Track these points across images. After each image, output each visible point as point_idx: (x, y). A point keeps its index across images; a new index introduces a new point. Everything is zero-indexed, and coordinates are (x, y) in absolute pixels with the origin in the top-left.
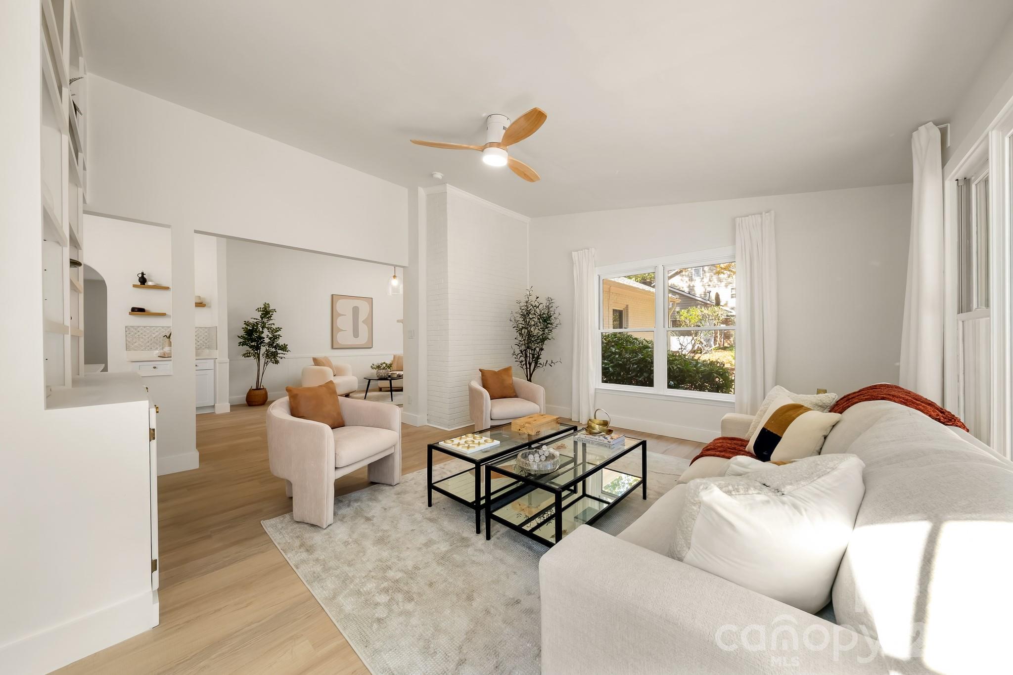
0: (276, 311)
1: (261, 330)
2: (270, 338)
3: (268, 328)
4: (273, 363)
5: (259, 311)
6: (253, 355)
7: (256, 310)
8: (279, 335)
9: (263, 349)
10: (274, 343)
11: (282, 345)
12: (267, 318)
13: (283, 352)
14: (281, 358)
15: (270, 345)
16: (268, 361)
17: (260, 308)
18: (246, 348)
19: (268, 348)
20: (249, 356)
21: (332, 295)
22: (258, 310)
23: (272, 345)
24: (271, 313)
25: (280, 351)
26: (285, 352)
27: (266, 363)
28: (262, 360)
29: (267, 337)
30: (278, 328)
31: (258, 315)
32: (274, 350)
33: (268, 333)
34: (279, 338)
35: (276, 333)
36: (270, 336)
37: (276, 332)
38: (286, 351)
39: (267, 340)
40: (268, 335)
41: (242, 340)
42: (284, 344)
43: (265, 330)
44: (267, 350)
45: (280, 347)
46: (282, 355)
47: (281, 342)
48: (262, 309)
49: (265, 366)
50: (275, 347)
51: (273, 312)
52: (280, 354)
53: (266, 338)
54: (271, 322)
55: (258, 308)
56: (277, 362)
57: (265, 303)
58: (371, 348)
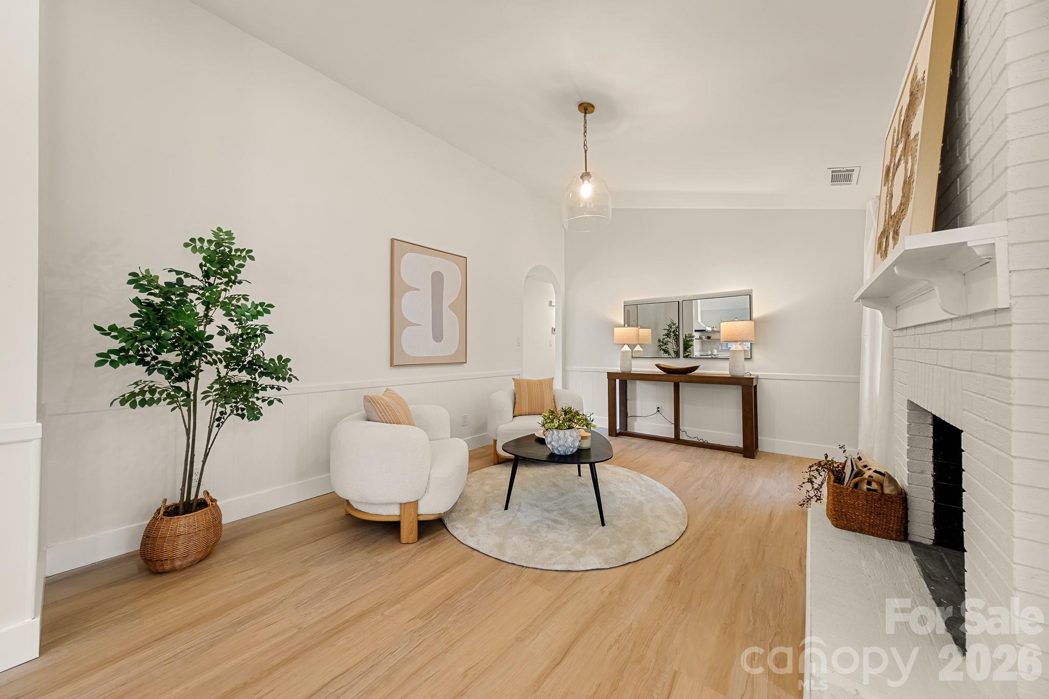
0: (252, 258)
1: (200, 309)
2: (232, 338)
3: (224, 306)
4: (243, 416)
5: (194, 250)
6: (169, 395)
7: (186, 245)
8: (264, 329)
9: (208, 375)
10: (245, 354)
11: (272, 360)
12: (225, 275)
13: (274, 382)
14: (271, 403)
15: (232, 359)
16: (222, 413)
17: (201, 240)
18: (134, 373)
19: (223, 372)
20: (151, 402)
21: (393, 240)
22: (191, 244)
23: (238, 360)
24: (237, 262)
25: (265, 381)
26: (280, 383)
27: (219, 420)
28: (204, 411)
29: (221, 334)
30: (262, 304)
31: (192, 264)
32: (244, 376)
33: (225, 321)
34: (264, 339)
35: (255, 322)
36: (233, 329)
37: (254, 317)
38: (284, 379)
39: (220, 344)
40: (224, 327)
41: (117, 344)
42: (280, 357)
43: (218, 314)
44: (219, 380)
45: (266, 367)
46: (270, 393)
47: (268, 350)
48: (206, 245)
49: (215, 430)
50: (251, 371)
51: (244, 259)
52: (264, 389)
53: (216, 336)
54: (235, 290)
55: (193, 240)
56: (254, 414)
57: (219, 229)
58: (465, 364)
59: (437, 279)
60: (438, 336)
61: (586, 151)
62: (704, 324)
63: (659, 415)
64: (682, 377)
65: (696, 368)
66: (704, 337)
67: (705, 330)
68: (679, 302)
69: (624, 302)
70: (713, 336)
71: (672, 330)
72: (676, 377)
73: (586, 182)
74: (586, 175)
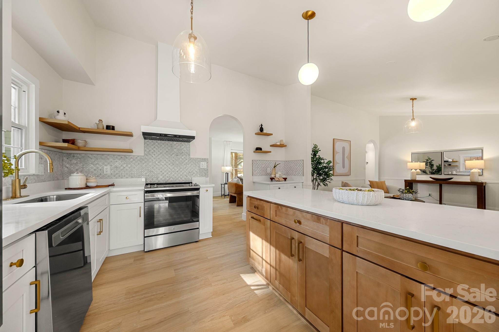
58: (350, 176)
59: (344, 148)
60: (344, 167)
61: (413, 112)
62: (447, 158)
63: (430, 197)
64: (444, 182)
65: (452, 178)
66: (446, 165)
67: (448, 161)
68: (441, 152)
69: (411, 152)
70: (453, 164)
71: (429, 162)
72: (441, 182)
73: (413, 121)
74: (413, 119)
